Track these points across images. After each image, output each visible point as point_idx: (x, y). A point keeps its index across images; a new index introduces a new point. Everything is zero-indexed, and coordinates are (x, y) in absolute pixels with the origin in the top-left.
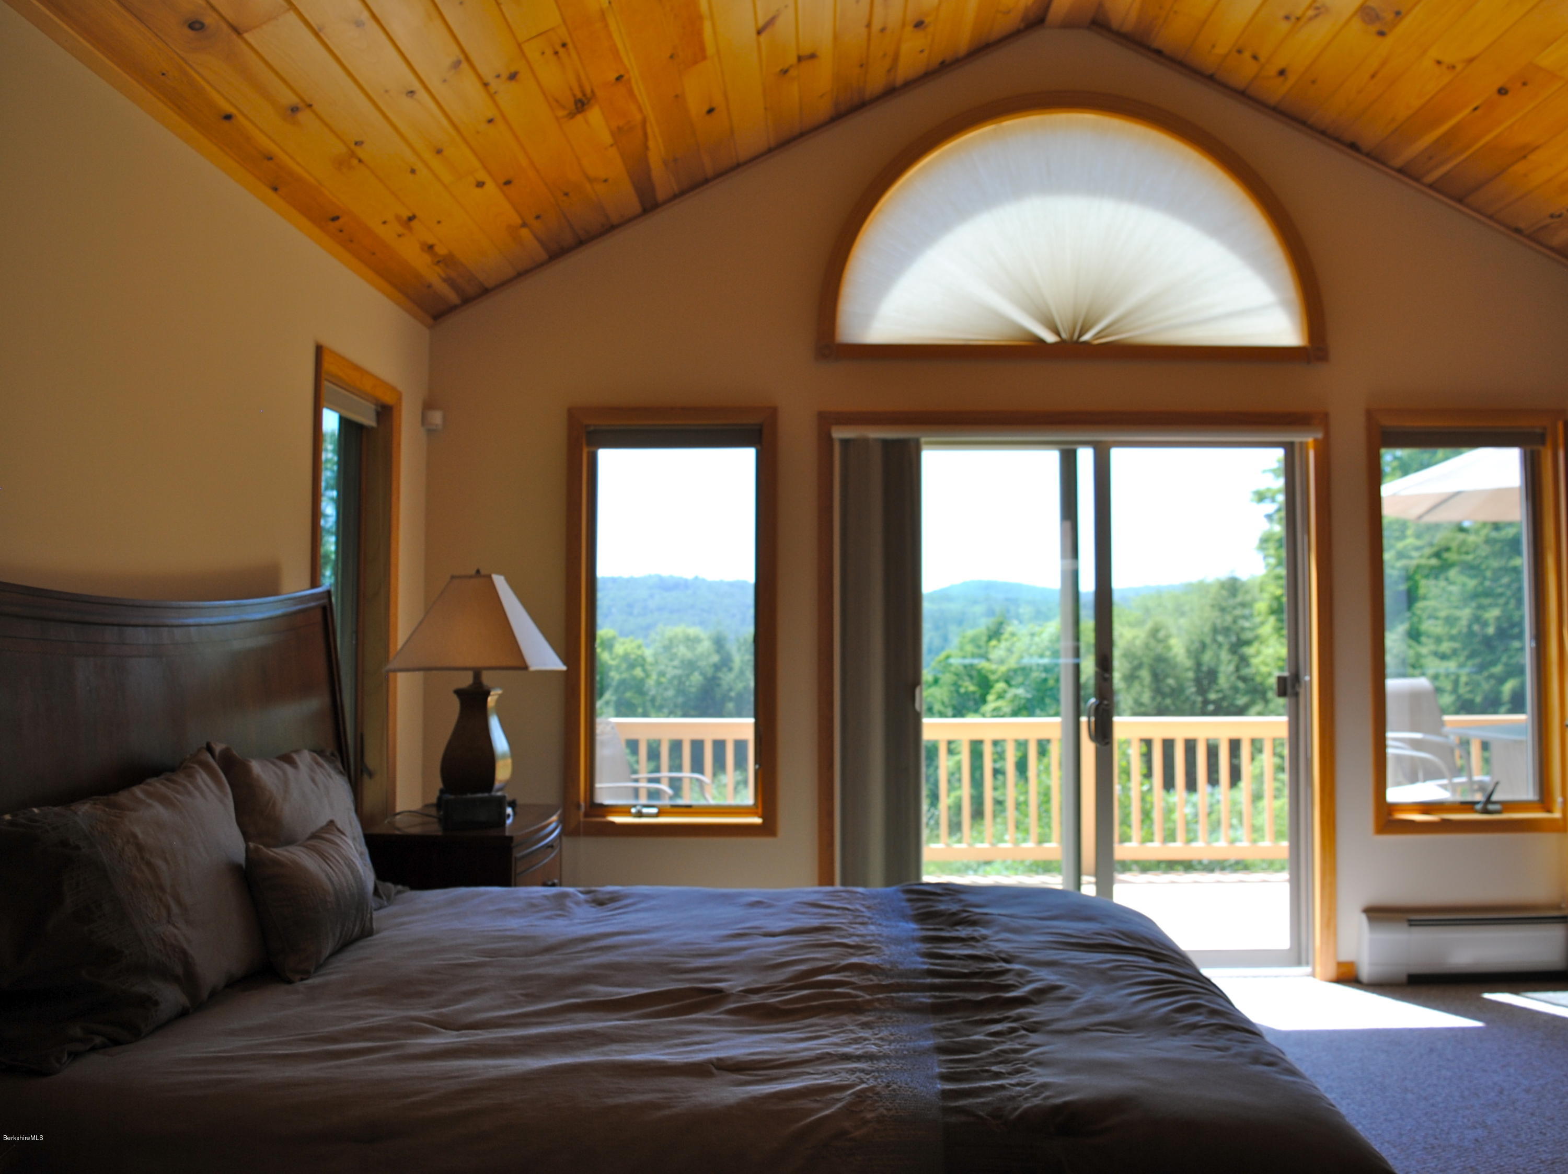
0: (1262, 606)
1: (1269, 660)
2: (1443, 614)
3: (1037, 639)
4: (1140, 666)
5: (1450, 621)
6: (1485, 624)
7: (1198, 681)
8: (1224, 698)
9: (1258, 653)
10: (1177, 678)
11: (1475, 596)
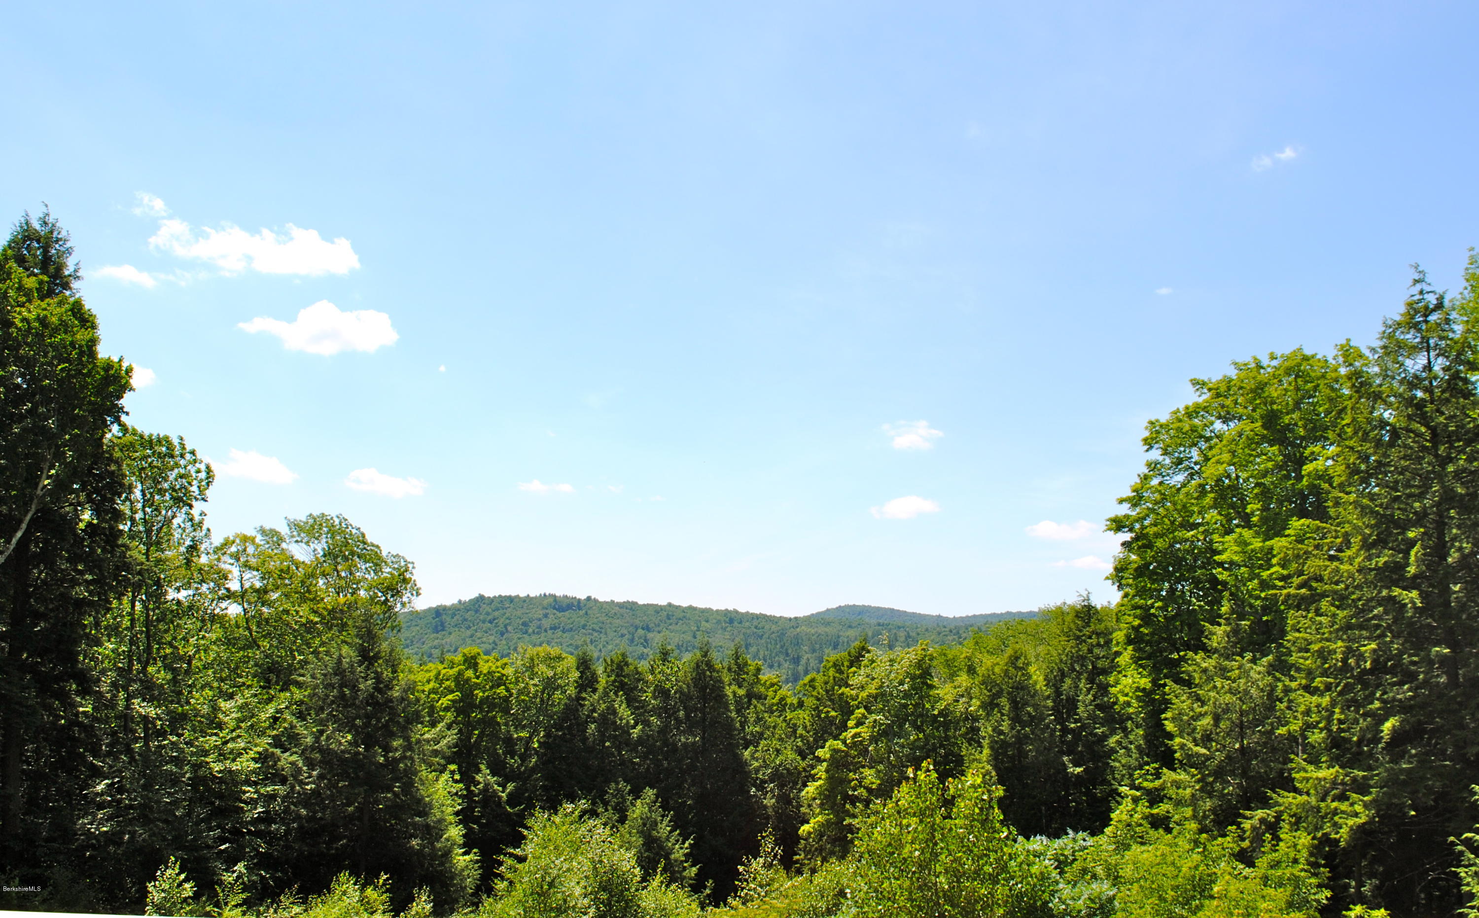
0: (1119, 636)
1: (1127, 690)
2: (1315, 647)
3: (896, 666)
4: (999, 694)
5: (1323, 655)
6: (1361, 657)
7: (1056, 710)
8: (1083, 727)
9: (1117, 683)
10: (1036, 707)
11: (1349, 627)
